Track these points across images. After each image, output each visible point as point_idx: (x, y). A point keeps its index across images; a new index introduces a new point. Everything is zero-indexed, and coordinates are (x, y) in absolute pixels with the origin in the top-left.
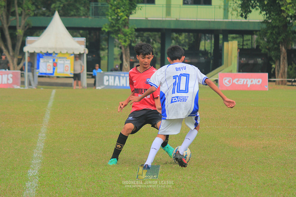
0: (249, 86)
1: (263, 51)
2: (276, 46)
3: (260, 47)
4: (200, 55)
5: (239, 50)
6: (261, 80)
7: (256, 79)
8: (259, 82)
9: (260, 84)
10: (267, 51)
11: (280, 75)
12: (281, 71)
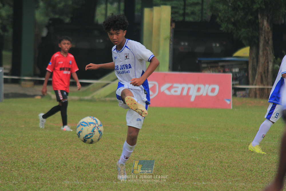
0: (192, 99)
1: (223, 27)
2: (250, 17)
3: (218, 20)
4: (96, 33)
5: (174, 25)
6: (217, 88)
7: (207, 86)
8: (213, 90)
9: (217, 96)
10: (231, 26)
11: (258, 77)
12: (260, 70)
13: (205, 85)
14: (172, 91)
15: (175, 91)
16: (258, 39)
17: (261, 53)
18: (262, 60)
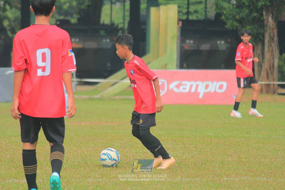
0: (201, 96)
1: (228, 26)
2: (255, 14)
3: (223, 17)
4: (102, 32)
5: (181, 23)
6: (225, 84)
7: (215, 83)
8: (221, 87)
9: (225, 93)
10: (236, 24)
11: (263, 73)
12: (266, 66)
13: (213, 82)
14: (181, 88)
15: (184, 89)
16: (263, 36)
17: (266, 49)
18: (267, 56)
